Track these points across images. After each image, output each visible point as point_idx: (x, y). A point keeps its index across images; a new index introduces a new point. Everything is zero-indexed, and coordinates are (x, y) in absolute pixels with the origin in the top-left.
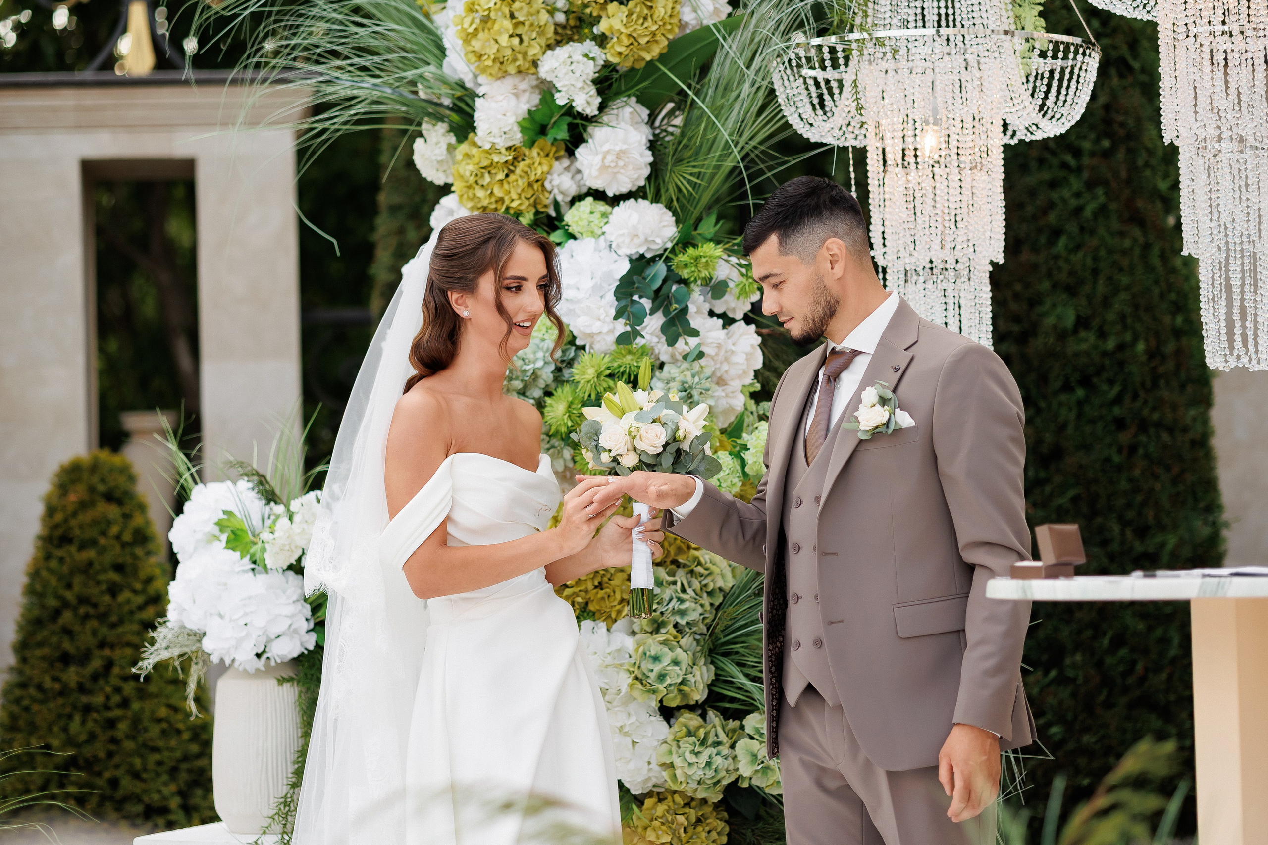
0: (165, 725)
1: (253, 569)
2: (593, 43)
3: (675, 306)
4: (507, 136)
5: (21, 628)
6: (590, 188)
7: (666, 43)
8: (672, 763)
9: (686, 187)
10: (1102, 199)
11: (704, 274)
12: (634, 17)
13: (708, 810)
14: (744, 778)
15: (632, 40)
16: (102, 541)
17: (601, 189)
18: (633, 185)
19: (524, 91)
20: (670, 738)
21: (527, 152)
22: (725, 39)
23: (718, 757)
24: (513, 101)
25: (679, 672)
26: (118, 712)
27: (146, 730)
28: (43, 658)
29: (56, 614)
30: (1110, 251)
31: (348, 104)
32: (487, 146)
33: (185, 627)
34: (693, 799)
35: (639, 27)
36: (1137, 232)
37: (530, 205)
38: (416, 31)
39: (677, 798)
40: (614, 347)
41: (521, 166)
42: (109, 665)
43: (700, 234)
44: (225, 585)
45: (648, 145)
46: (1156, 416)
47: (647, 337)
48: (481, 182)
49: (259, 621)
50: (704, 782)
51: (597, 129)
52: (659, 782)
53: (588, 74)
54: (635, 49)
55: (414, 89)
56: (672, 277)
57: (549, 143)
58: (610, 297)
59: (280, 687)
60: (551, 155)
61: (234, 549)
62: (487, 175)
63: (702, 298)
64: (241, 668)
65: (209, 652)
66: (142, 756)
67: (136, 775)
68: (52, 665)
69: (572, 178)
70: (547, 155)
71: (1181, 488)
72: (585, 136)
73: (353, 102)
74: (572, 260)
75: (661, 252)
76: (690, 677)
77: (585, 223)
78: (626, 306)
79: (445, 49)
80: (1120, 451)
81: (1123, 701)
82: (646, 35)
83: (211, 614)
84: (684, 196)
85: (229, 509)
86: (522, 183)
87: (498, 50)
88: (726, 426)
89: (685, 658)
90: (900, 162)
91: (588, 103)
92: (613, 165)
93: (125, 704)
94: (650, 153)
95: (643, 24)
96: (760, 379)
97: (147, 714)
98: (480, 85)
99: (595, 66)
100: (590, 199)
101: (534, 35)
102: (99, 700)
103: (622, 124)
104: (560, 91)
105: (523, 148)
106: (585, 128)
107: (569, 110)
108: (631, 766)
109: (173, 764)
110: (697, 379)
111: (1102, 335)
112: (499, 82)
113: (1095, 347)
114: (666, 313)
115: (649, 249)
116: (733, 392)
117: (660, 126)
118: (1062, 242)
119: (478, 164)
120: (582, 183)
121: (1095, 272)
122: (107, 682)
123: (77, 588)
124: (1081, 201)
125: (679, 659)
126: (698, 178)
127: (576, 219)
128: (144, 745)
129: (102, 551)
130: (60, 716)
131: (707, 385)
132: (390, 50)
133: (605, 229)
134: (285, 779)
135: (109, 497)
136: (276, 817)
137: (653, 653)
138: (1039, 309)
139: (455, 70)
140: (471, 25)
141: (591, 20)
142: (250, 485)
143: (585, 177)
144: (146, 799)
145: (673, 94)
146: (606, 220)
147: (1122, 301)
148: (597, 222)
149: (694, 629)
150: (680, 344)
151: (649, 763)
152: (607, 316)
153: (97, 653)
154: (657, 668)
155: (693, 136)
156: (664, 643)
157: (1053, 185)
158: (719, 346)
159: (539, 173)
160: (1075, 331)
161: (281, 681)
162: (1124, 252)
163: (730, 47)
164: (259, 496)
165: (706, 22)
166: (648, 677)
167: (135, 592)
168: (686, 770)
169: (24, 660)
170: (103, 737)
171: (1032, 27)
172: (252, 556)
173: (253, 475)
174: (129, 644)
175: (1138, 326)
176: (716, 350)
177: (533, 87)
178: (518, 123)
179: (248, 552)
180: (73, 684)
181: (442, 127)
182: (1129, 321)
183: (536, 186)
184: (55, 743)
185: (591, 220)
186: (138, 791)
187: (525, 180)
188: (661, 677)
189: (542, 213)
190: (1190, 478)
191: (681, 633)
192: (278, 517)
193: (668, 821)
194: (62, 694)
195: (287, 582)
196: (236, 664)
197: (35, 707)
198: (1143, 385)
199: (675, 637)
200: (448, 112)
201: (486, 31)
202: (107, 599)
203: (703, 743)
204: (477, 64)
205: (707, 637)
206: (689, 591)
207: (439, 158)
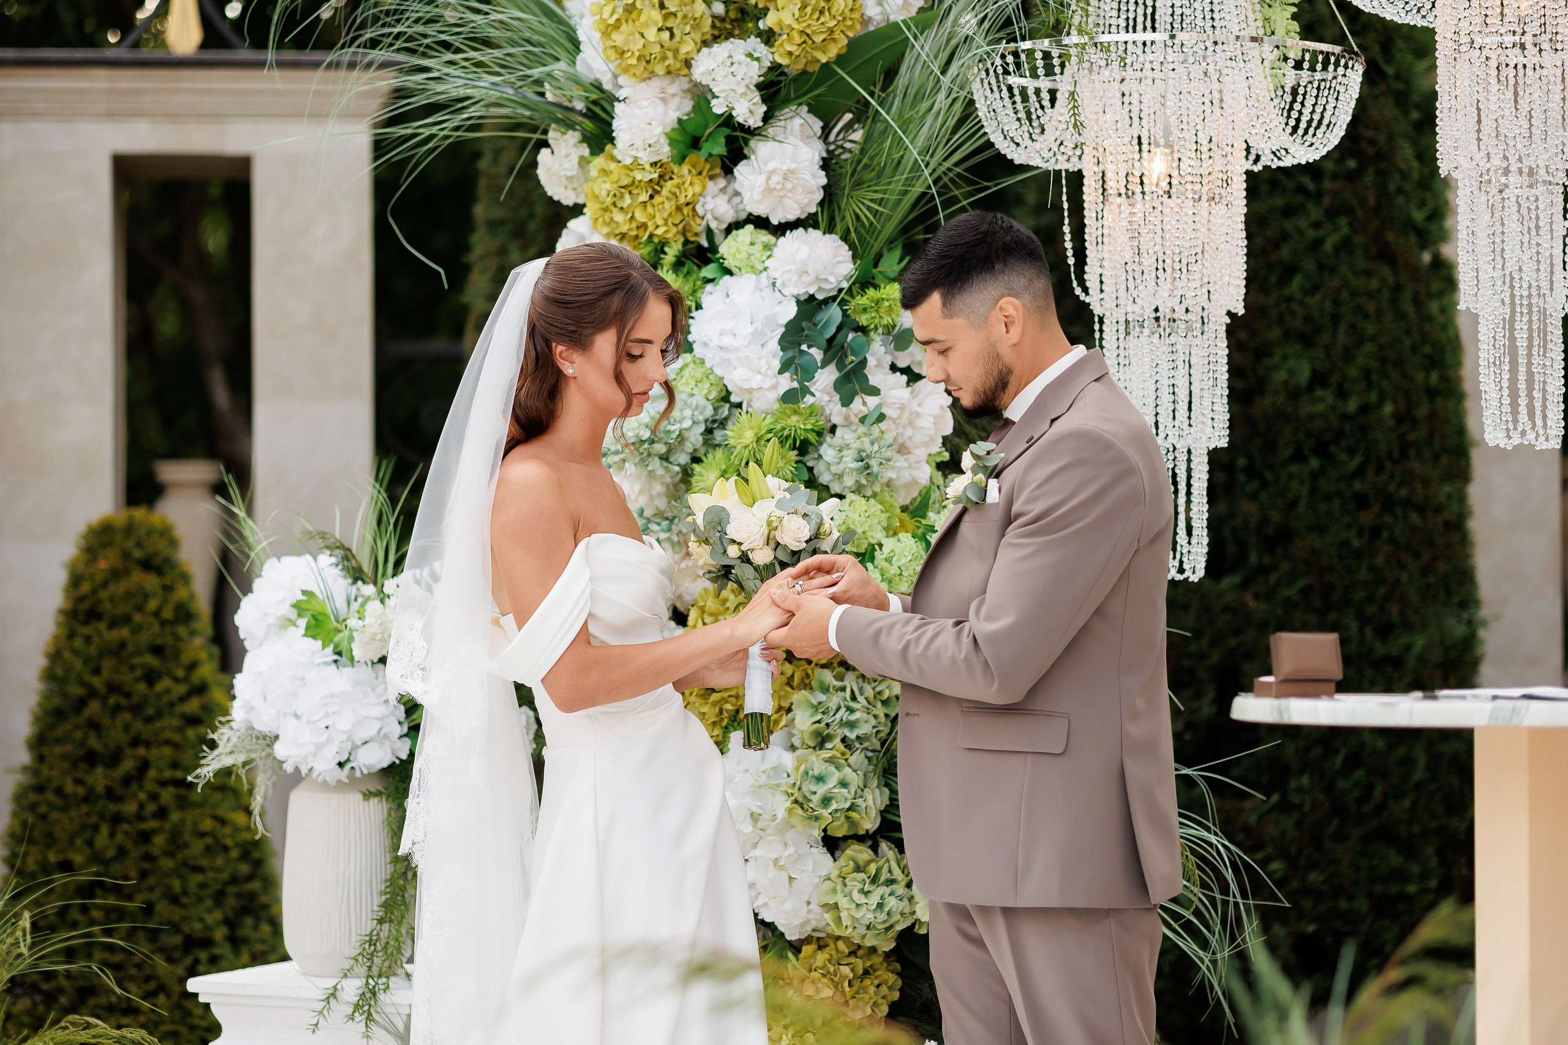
0: (209, 840)
1: (336, 661)
2: (759, 40)
3: (851, 358)
4: (652, 149)
5: (37, 720)
6: (750, 214)
7: (846, 42)
8: (836, 904)
9: (866, 216)
10: (1345, 231)
11: (887, 320)
12: (809, 10)
13: (877, 960)
14: (921, 923)
15: (805, 37)
16: (138, 618)
17: (764, 216)
18: (803, 211)
19: (673, 95)
20: (835, 874)
21: (676, 169)
22: (916, 37)
23: (892, 897)
24: (660, 107)
25: (848, 795)
26: (153, 824)
27: (186, 845)
28: (64, 757)
29: (81, 704)
30: (1353, 294)
31: (460, 105)
32: (628, 161)
33: (253, 729)
34: (859, 947)
35: (814, 23)
36: (1386, 271)
37: (678, 232)
38: (545, 20)
39: (841, 945)
40: (776, 406)
41: (669, 185)
42: (144, 767)
43: (881, 272)
44: (303, 679)
45: (821, 163)
46: (1404, 492)
47: (817, 394)
48: (619, 204)
49: (344, 724)
50: (874, 927)
51: (761, 143)
52: (821, 925)
53: (751, 78)
54: (808, 49)
55: (540, 90)
56: (848, 324)
57: (703, 159)
58: (774, 345)
59: (366, 803)
60: (705, 173)
61: (314, 637)
62: (627, 196)
63: (883, 349)
64: (320, 780)
65: (283, 759)
66: (182, 878)
67: (174, 900)
68: (75, 765)
69: (729, 201)
70: (700, 173)
71: (1432, 579)
72: (746, 151)
73: (466, 103)
74: (728, 300)
75: (835, 293)
76: (859, 801)
77: (744, 255)
78: (793, 358)
79: (579, 43)
80: (1360, 534)
81: (1357, 833)
82: (822, 32)
83: (285, 714)
84: (863, 224)
85: (309, 589)
86: (669, 206)
87: (644, 46)
88: (907, 502)
89: (855, 779)
90: (1123, 191)
91: (751, 112)
92: (779, 187)
93: (162, 813)
94: (823, 173)
95: (818, 19)
96: (948, 446)
97: (189, 826)
98: (621, 87)
99: (760, 67)
100: (750, 227)
101: (688, 29)
102: (130, 808)
103: (791, 139)
104: (717, 97)
105: (672, 164)
106: (746, 142)
107: (728, 120)
108: (788, 906)
109: (218, 887)
110: (876, 447)
111: (1342, 394)
112: (643, 84)
113: (1333, 409)
114: (840, 367)
115: (820, 289)
116: (917, 462)
117: (835, 141)
118: (1297, 281)
119: (617, 182)
120: (740, 207)
121: (1335, 319)
122: (141, 787)
123: (106, 673)
124: (1321, 233)
125: (847, 780)
126: (880, 205)
127: (733, 251)
128: (185, 864)
129: (137, 629)
130: (83, 827)
131: (889, 453)
132: (513, 43)
133: (768, 263)
134: (370, 913)
135: (148, 565)
136: (360, 958)
137: (816, 772)
138: (1268, 362)
139: (591, 69)
140: (612, 15)
141: (756, 12)
142: (333, 560)
143: (745, 201)
144: (186, 928)
145: (851, 103)
146: (769, 253)
147: (1365, 355)
148: (758, 255)
149: (866, 744)
150: (857, 405)
151: (809, 903)
152: (769, 368)
153: (129, 752)
154: (822, 790)
155: (877, 154)
156: (830, 760)
157: (1287, 212)
158: (902, 408)
159: (690, 194)
160: (1310, 388)
161: (367, 795)
162: (1370, 295)
163: (922, 47)
164: (342, 574)
165: (893, 18)
166: (810, 800)
167: (176, 680)
168: (853, 913)
169: (41, 758)
170: (135, 853)
171: (1284, 32)
172: (336, 646)
173: (338, 547)
174: (167, 742)
175: (1385, 384)
176: (899, 412)
177: (684, 91)
178: (666, 134)
179: (331, 641)
180: (100, 789)
181: (573, 136)
182: (1375, 378)
183: (686, 210)
184: (78, 859)
185: (751, 252)
186: (176, 918)
187: (673, 202)
188: (826, 801)
189: (692, 242)
190: (1442, 566)
191: (850, 749)
192: (367, 599)
193: (829, 972)
194: (86, 800)
195: (377, 678)
196: (315, 774)
197: (54, 815)
198: (1389, 455)
199: (843, 754)
200: (580, 119)
201: (630, 22)
202: (142, 687)
203: (874, 880)
204: (618, 62)
205: (881, 755)
206: (860, 698)
207: (569, 174)
